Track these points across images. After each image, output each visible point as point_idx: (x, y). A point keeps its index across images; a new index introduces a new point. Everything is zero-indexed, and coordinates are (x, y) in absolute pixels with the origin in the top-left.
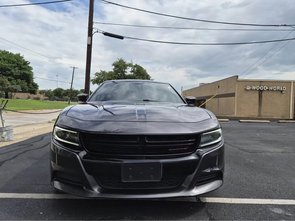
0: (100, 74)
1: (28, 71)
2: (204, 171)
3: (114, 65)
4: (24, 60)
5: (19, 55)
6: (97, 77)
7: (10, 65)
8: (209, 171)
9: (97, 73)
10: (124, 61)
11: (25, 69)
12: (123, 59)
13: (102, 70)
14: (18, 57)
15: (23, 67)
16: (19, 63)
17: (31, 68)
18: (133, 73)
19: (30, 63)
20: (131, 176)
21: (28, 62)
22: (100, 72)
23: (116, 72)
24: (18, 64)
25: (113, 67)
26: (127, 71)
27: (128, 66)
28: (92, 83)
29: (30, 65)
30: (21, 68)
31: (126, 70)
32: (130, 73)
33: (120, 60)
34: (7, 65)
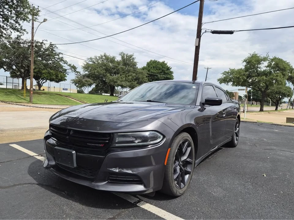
0: (228, 73)
1: (170, 75)
2: (111, 169)
3: (245, 61)
4: (168, 66)
5: (163, 62)
6: (225, 76)
7: (157, 71)
8: (117, 171)
9: (225, 72)
10: (258, 55)
11: (168, 74)
12: (256, 53)
13: (231, 69)
14: (163, 64)
15: (166, 72)
16: (164, 69)
17: (172, 72)
18: (268, 68)
19: (171, 68)
20: (60, 159)
21: (170, 68)
22: (229, 70)
23: (247, 69)
24: (162, 70)
25: (245, 64)
26: (262, 67)
27: (263, 60)
28: (220, 82)
29: (171, 70)
30: (165, 73)
31: (259, 66)
32: (265, 69)
33: (253, 55)
34: (155, 71)
